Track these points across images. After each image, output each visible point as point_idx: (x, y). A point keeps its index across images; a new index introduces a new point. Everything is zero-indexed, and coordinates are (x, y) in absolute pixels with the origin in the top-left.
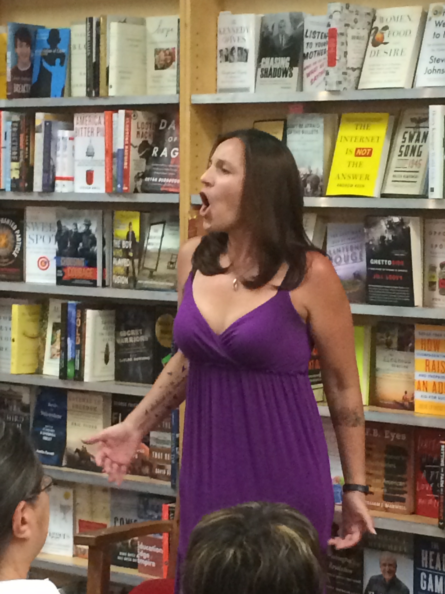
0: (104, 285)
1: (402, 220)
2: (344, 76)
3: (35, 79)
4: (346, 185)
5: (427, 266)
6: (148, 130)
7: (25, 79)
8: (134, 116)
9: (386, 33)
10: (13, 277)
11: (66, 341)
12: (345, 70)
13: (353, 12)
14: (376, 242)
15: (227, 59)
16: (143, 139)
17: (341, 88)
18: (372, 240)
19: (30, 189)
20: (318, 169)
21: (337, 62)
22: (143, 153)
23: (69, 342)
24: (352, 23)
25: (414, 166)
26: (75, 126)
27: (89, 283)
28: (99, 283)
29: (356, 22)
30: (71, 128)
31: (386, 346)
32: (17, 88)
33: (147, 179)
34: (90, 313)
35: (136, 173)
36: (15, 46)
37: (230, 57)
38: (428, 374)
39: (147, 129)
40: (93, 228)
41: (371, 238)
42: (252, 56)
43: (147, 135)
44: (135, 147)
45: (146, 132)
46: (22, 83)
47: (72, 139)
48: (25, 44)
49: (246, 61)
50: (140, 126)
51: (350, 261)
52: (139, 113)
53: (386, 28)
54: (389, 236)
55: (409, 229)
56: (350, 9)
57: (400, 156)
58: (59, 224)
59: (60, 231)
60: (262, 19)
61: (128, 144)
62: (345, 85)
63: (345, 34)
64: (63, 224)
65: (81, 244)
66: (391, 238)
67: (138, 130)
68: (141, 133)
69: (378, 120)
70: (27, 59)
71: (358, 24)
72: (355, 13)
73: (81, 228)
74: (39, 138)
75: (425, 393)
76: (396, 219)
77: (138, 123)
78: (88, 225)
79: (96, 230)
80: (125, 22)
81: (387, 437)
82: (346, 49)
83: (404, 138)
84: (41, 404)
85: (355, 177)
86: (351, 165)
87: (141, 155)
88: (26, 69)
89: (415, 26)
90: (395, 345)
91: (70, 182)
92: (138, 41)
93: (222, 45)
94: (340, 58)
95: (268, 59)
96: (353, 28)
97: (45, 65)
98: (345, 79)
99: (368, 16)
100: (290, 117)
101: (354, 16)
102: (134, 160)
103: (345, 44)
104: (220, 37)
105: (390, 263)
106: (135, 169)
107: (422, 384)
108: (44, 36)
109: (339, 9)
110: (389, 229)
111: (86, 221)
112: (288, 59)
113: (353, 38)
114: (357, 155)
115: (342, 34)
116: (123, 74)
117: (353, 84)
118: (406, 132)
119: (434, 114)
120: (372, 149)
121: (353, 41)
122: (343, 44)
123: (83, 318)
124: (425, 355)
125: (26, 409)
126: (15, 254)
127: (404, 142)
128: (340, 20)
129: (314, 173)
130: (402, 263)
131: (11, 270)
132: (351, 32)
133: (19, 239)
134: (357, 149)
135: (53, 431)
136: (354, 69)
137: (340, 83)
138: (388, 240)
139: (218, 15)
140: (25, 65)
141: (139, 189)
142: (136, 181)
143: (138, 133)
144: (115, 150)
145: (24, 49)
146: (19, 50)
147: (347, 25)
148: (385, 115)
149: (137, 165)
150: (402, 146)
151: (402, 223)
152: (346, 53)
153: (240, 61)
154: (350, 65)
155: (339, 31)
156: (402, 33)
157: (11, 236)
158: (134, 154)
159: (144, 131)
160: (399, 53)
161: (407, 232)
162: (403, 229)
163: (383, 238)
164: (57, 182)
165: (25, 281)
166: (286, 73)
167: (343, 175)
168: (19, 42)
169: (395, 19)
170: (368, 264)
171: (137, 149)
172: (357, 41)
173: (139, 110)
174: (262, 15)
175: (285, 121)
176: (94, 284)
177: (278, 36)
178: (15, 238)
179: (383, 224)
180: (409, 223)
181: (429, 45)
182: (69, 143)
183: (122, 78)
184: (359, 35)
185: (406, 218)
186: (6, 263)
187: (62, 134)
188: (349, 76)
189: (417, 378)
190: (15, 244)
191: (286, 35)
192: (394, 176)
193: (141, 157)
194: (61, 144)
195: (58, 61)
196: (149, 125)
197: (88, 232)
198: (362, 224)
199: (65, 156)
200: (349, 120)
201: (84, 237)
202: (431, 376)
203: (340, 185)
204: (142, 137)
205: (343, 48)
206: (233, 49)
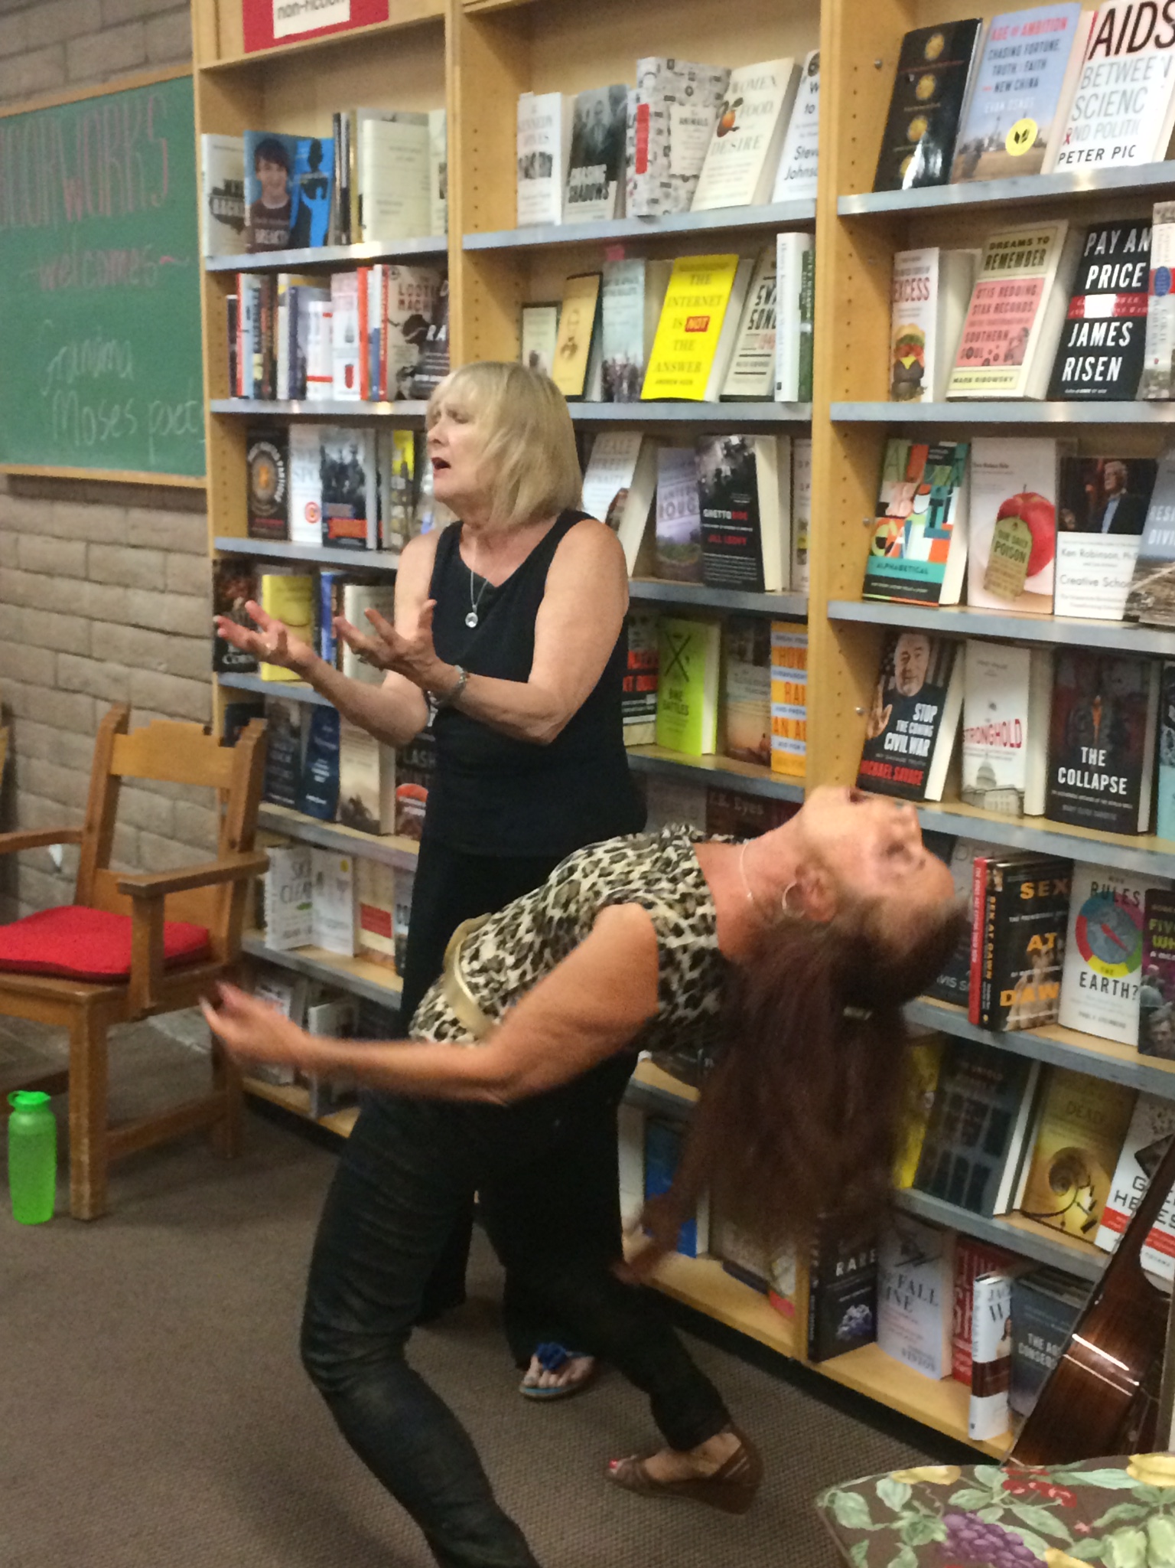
0: (380, 547)
1: (742, 441)
2: (665, 189)
3: (292, 222)
4: (668, 382)
5: (796, 521)
6: (422, 298)
7: (280, 222)
8: (393, 273)
9: (739, 109)
10: (275, 533)
11: (319, 633)
12: (665, 180)
13: (682, 74)
14: (710, 480)
15: (527, 175)
16: (413, 312)
17: (657, 211)
18: (705, 476)
19: (273, 397)
20: (636, 356)
21: (648, 164)
22: (413, 334)
23: (324, 635)
24: (681, 95)
25: (766, 345)
26: (335, 294)
27: (356, 543)
28: (371, 543)
29: (689, 92)
30: (328, 298)
31: (738, 657)
32: (261, 236)
33: (418, 377)
34: (349, 591)
35: (399, 366)
36: (257, 169)
37: (531, 172)
38: (788, 707)
39: (418, 295)
40: (360, 458)
41: (703, 472)
42: (558, 166)
43: (421, 306)
44: (396, 325)
45: (417, 302)
46: (270, 228)
47: (328, 315)
48: (275, 166)
49: (550, 175)
50: (404, 291)
51: (687, 512)
52: (403, 269)
53: (739, 102)
54: (726, 470)
55: (752, 458)
56: (677, 69)
57: (750, 328)
58: (322, 452)
59: (323, 462)
60: (577, 102)
61: (386, 320)
62: (665, 205)
63: (665, 114)
64: (327, 451)
65: (347, 483)
66: (729, 473)
67: (402, 297)
68: (407, 303)
69: (722, 267)
70: (280, 190)
71: (692, 98)
72: (687, 77)
73: (348, 458)
74: (283, 313)
75: (784, 740)
76: (735, 440)
77: (400, 287)
78: (354, 453)
79: (365, 460)
80: (393, 120)
81: (737, 808)
82: (668, 140)
83: (759, 297)
84: (316, 729)
85: (681, 367)
86: (679, 346)
87: (408, 338)
88: (282, 204)
89: (777, 95)
90: (750, 655)
91: (326, 385)
92: (413, 151)
93: (523, 151)
94: (655, 158)
95: (579, 169)
96: (682, 104)
97: (306, 201)
98: (667, 196)
99: (714, 82)
100: (605, 270)
101: (684, 83)
102: (395, 346)
103: (666, 133)
104: (521, 137)
105: (728, 515)
106: (397, 361)
107: (780, 723)
108: (304, 153)
109: (653, 69)
110: (726, 456)
111: (352, 446)
112: (604, 167)
113: (684, 121)
114: (688, 330)
115: (659, 115)
116: (386, 207)
117: (682, 204)
118: (762, 287)
119: (784, 249)
120: (708, 317)
121: (683, 127)
122: (660, 132)
123: (340, 598)
124: (785, 675)
125: (295, 732)
126: (278, 498)
127: (758, 304)
128: (655, 89)
129: (632, 361)
130: (744, 516)
131: (272, 522)
132: (677, 112)
133: (282, 475)
134: (689, 319)
135: (326, 767)
136: (685, 179)
137: (655, 201)
138: (726, 477)
139: (517, 99)
140: (275, 199)
141: (406, 393)
142: (398, 380)
143: (402, 302)
144: (370, 330)
145: (274, 174)
146: (263, 175)
147: (670, 99)
148: (732, 259)
149: (401, 354)
150: (755, 311)
151: (742, 446)
152: (667, 150)
153: (542, 175)
154: (676, 170)
155: (652, 109)
156: (760, 109)
157: (273, 470)
158: (395, 338)
159: (414, 298)
160: (752, 144)
161: (751, 461)
162: (745, 457)
163: (719, 472)
164: (310, 385)
165: (291, 540)
166: (599, 191)
167: (666, 364)
168: (263, 163)
169: (753, 84)
170: (704, 520)
171: (400, 328)
172: (691, 127)
173: (402, 264)
174: (575, 96)
175: (601, 274)
176: (362, 546)
177: (592, 130)
178: (277, 474)
179: (718, 450)
180: (753, 444)
181: (798, 127)
182: (323, 321)
183: (384, 212)
184: (697, 117)
185: (749, 438)
186: (267, 511)
187: (315, 307)
188: (676, 189)
189: (775, 713)
190: (277, 482)
191: (604, 126)
192: (738, 364)
193: (410, 341)
194: (313, 322)
195: (319, 191)
196: (424, 290)
197: (355, 463)
198: (692, 450)
199: (317, 343)
200: (683, 269)
201: (350, 472)
202: (794, 711)
203: (660, 382)
204: (410, 308)
205: (663, 140)
206: (534, 155)
